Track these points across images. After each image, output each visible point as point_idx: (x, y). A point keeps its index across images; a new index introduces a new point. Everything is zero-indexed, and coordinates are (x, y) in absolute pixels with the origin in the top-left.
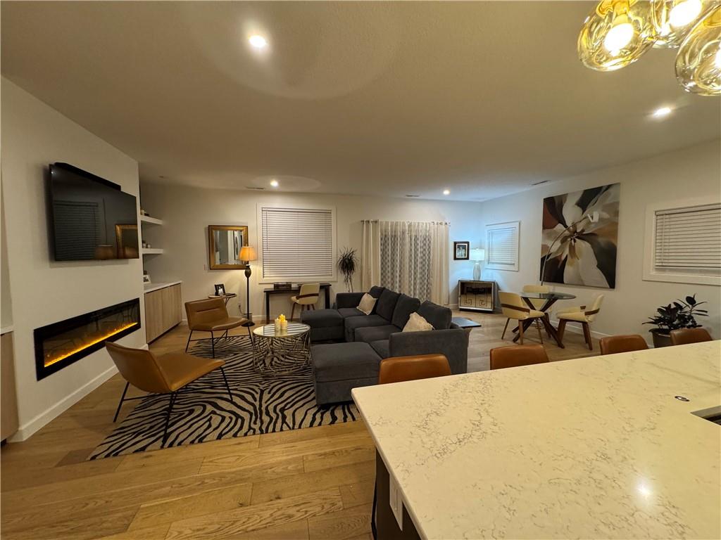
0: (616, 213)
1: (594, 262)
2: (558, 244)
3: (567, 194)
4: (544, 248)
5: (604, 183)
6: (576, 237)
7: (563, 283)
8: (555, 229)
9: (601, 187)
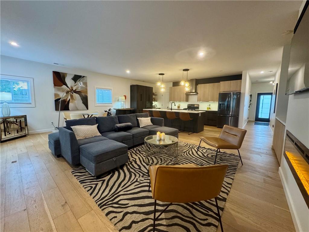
1: (81, 101)
2: (65, 94)
3: (66, 74)
4: (56, 95)
6: (73, 92)
7: (69, 110)
8: (62, 87)
9: (81, 76)
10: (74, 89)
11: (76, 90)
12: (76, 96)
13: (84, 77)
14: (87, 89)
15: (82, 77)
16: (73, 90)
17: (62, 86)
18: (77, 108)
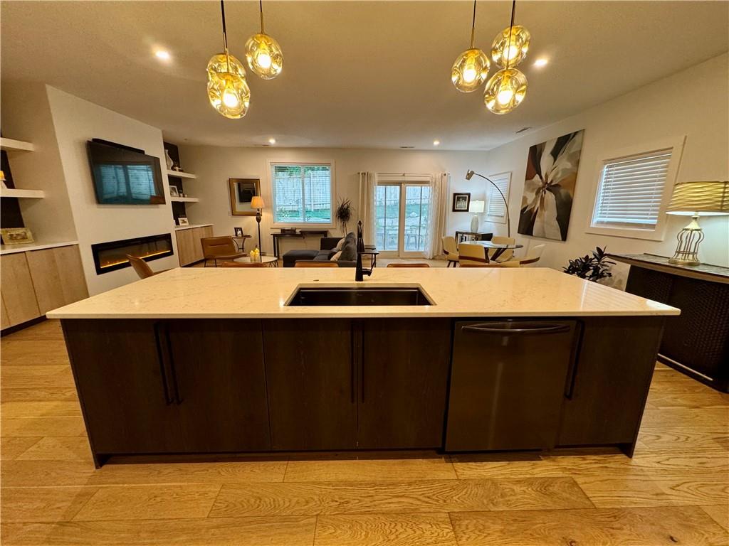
0: (578, 163)
1: (555, 214)
2: (534, 195)
3: (545, 143)
4: (525, 199)
5: (572, 131)
6: (547, 189)
7: (532, 235)
8: (533, 180)
9: (570, 134)
10: (549, 182)
11: (552, 182)
12: (550, 197)
13: (576, 133)
14: (576, 174)
15: (572, 136)
16: (547, 183)
17: (532, 178)
18: (544, 233)
